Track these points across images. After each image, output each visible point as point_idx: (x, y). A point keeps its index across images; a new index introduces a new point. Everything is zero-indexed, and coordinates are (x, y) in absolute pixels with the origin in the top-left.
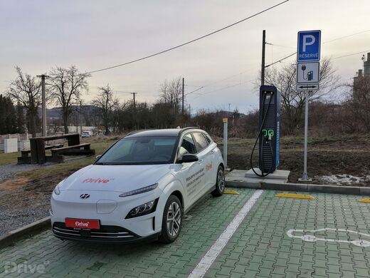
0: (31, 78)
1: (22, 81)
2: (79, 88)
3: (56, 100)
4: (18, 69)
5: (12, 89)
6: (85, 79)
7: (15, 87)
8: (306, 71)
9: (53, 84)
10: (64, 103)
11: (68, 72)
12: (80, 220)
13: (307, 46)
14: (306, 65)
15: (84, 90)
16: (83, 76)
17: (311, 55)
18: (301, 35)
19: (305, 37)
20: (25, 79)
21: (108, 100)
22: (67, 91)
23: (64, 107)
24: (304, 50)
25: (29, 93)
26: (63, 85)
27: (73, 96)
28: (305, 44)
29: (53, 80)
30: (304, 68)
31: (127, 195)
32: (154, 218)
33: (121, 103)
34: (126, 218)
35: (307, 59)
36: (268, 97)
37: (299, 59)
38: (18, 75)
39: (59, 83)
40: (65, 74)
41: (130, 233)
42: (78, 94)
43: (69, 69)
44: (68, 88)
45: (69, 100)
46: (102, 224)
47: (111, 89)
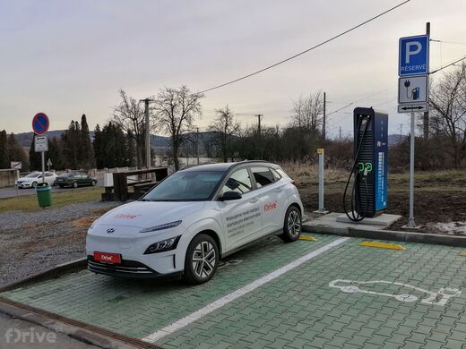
0: (137, 103)
1: (127, 106)
2: (191, 112)
3: (165, 127)
4: (122, 92)
5: (115, 116)
6: (198, 100)
7: (119, 114)
8: (411, 88)
9: (162, 108)
10: (174, 131)
11: (178, 93)
12: (105, 254)
13: (411, 56)
14: (411, 80)
15: (197, 114)
16: (195, 97)
17: (417, 67)
18: (403, 42)
19: (408, 45)
20: (130, 104)
21: (227, 125)
22: (178, 116)
23: (174, 136)
24: (407, 61)
25: (134, 120)
26: (172, 108)
27: (184, 122)
28: (408, 53)
29: (161, 103)
30: (407, 84)
31: (148, 230)
32: (174, 256)
33: (243, 127)
34: (145, 253)
35: (412, 72)
36: (364, 122)
37: (402, 73)
38: (122, 100)
39: (168, 107)
40: (175, 97)
41: (149, 269)
42: (189, 120)
43: (179, 90)
44: (178, 112)
45: (179, 127)
46: (124, 258)
47: (231, 111)
